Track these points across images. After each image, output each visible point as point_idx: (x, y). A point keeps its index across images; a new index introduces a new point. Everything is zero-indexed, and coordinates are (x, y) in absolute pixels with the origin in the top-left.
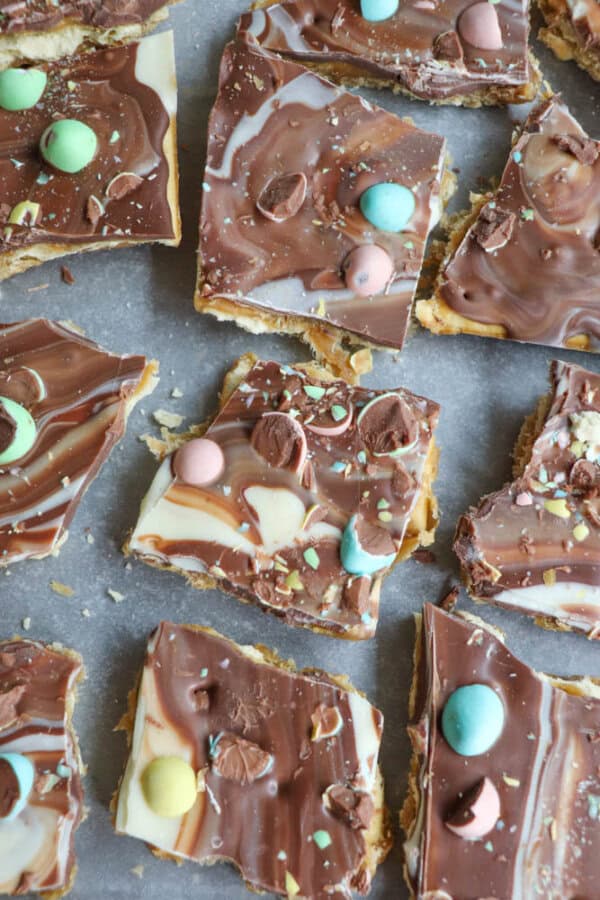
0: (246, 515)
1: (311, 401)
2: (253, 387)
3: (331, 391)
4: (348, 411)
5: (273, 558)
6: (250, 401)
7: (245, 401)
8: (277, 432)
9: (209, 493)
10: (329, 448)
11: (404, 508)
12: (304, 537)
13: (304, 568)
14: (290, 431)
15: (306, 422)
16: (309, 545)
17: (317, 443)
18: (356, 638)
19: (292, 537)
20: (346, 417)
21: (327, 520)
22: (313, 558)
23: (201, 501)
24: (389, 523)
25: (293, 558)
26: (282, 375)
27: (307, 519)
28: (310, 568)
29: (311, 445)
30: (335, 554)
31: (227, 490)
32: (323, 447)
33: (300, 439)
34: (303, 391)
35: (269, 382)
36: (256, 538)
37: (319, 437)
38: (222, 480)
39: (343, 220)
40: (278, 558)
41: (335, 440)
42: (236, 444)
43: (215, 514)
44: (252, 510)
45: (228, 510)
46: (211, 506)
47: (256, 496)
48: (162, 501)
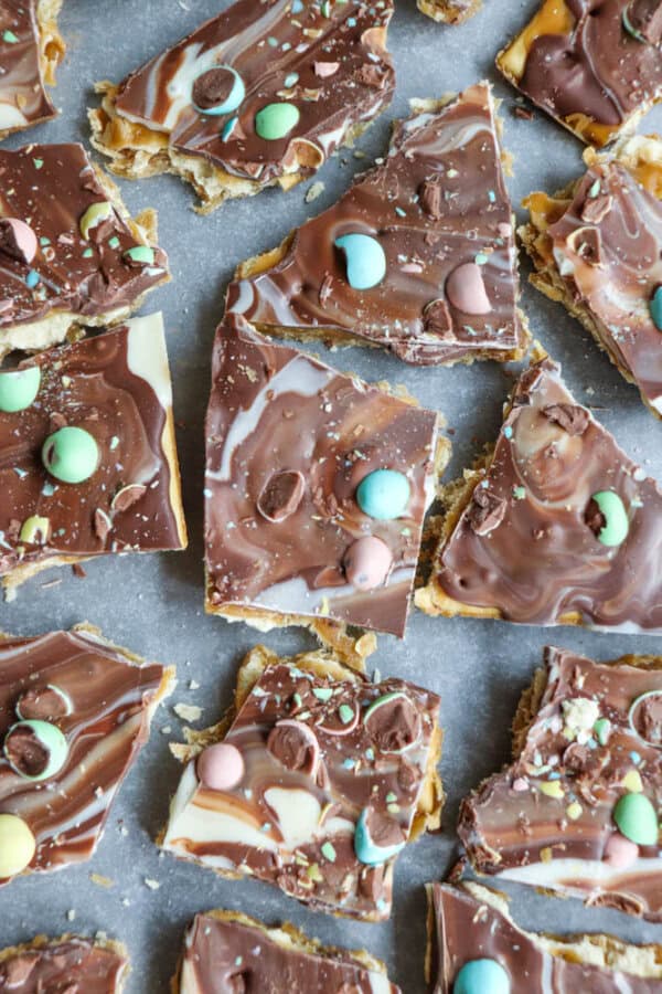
0: (267, 815)
1: (320, 703)
2: (266, 691)
3: (338, 691)
4: (355, 712)
5: (294, 853)
6: (264, 705)
7: (259, 705)
8: (291, 740)
9: (232, 796)
10: (339, 747)
11: (410, 799)
12: (320, 833)
13: (323, 861)
14: (302, 741)
15: (317, 724)
16: (325, 840)
17: (328, 742)
18: (373, 922)
19: (310, 834)
20: (353, 720)
21: (341, 815)
22: (329, 852)
23: (225, 805)
24: (397, 815)
25: (312, 853)
26: (291, 678)
27: (323, 817)
28: (328, 861)
29: (322, 744)
30: (350, 847)
31: (249, 794)
32: (333, 746)
33: (312, 747)
34: (312, 693)
35: (280, 685)
36: (278, 837)
37: (330, 736)
38: (243, 784)
39: (342, 515)
40: (298, 853)
41: (344, 739)
42: (255, 748)
43: (240, 817)
44: (272, 811)
45: (251, 812)
46: (234, 809)
47: (275, 797)
48: (189, 806)
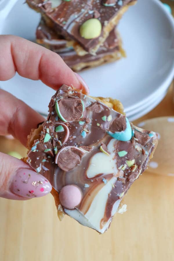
0: (99, 179)
1: (52, 141)
2: (39, 166)
3: (48, 131)
4: (60, 125)
5: (119, 170)
6: (46, 169)
7: (45, 171)
8: (65, 158)
9: (86, 194)
10: (74, 137)
11: (107, 110)
12: (113, 155)
13: (126, 158)
15: (61, 144)
16: (117, 155)
17: (71, 141)
19: (112, 161)
20: (64, 126)
21: (107, 143)
22: (123, 154)
23: (90, 198)
24: (113, 117)
25: (120, 161)
26: (36, 151)
27: (105, 152)
28: (127, 155)
29: (71, 144)
30: (121, 145)
31: (87, 186)
32: (74, 140)
34: (46, 143)
35: (38, 158)
36: (111, 176)
37: (69, 140)
38: (82, 188)
40: (120, 168)
41: (72, 134)
42: (65, 178)
43: (97, 192)
44: (98, 176)
45: (96, 187)
46: (92, 195)
47: (91, 173)
48: (86, 216)
